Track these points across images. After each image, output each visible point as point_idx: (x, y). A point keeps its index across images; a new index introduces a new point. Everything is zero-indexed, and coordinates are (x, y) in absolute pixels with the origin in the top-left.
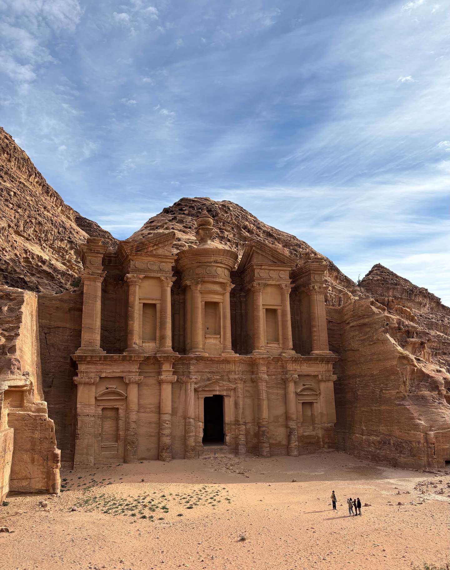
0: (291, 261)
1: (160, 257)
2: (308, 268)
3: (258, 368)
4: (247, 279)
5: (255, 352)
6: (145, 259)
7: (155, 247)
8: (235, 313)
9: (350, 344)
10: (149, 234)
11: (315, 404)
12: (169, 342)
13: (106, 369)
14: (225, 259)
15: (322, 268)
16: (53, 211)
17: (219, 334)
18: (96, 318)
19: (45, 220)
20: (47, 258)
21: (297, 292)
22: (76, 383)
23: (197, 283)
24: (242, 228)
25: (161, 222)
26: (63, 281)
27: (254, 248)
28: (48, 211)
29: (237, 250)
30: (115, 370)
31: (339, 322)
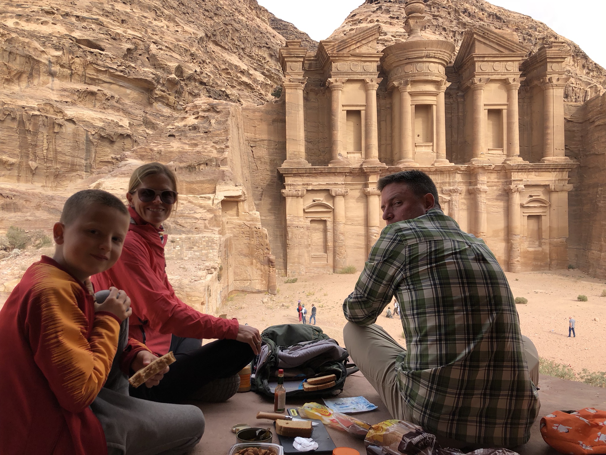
0: (521, 48)
1: (364, 55)
2: (543, 56)
3: (476, 178)
4: (465, 75)
5: (473, 161)
6: (347, 59)
7: (358, 45)
8: (450, 116)
9: (593, 147)
10: (352, 30)
11: (543, 218)
12: (375, 152)
13: (312, 181)
14: (439, 52)
15: (562, 54)
16: (248, 14)
17: (432, 141)
18: (299, 129)
19: (240, 26)
20: (246, 68)
21: (529, 87)
22: (285, 196)
23: (406, 83)
24: (462, 12)
25: (364, 15)
26: (263, 92)
27: (475, 36)
28: (243, 15)
29: (455, 40)
30: (321, 183)
31: (581, 121)
